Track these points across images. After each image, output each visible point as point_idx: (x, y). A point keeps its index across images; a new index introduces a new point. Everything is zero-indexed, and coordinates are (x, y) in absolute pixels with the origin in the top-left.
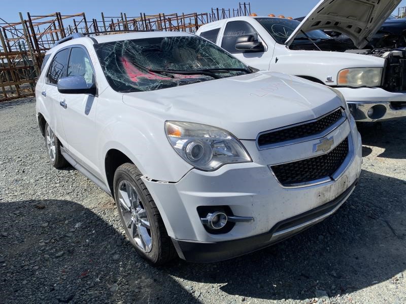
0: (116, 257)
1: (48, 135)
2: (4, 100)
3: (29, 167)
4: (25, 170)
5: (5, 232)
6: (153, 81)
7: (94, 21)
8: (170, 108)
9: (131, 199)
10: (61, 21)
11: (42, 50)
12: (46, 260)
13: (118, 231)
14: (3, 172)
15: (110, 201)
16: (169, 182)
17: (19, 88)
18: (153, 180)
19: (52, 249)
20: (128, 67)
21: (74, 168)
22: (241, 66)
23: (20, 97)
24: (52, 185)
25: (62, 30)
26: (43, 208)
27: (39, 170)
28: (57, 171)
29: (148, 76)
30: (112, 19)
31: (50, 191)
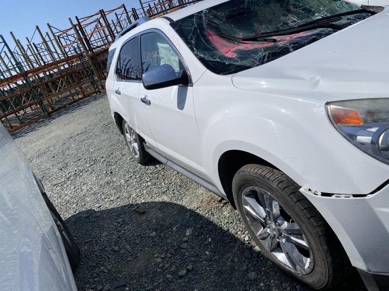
0: (252, 275)
1: (127, 133)
2: (72, 103)
3: (114, 167)
4: (112, 171)
5: (115, 246)
6: (255, 52)
7: (133, 10)
8: (318, 81)
9: (267, 209)
10: (105, 17)
11: (94, 48)
12: (171, 282)
13: (239, 237)
14: (93, 174)
15: (212, 198)
16: (354, 196)
17: (82, 89)
18: (323, 194)
19: (171, 266)
20: (217, 41)
21: (160, 163)
22: (352, 7)
23: (85, 97)
24: (144, 185)
25: (108, 26)
26: (144, 213)
27: (125, 168)
28: (143, 167)
29: (242, 47)
30: (149, 4)
31: (144, 192)
